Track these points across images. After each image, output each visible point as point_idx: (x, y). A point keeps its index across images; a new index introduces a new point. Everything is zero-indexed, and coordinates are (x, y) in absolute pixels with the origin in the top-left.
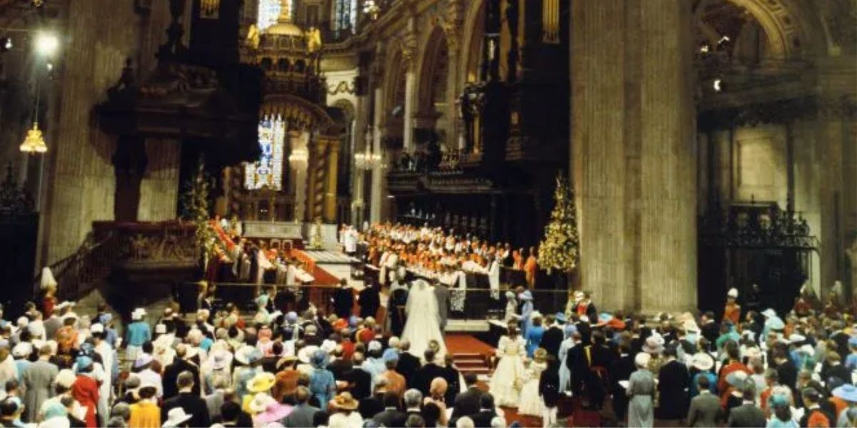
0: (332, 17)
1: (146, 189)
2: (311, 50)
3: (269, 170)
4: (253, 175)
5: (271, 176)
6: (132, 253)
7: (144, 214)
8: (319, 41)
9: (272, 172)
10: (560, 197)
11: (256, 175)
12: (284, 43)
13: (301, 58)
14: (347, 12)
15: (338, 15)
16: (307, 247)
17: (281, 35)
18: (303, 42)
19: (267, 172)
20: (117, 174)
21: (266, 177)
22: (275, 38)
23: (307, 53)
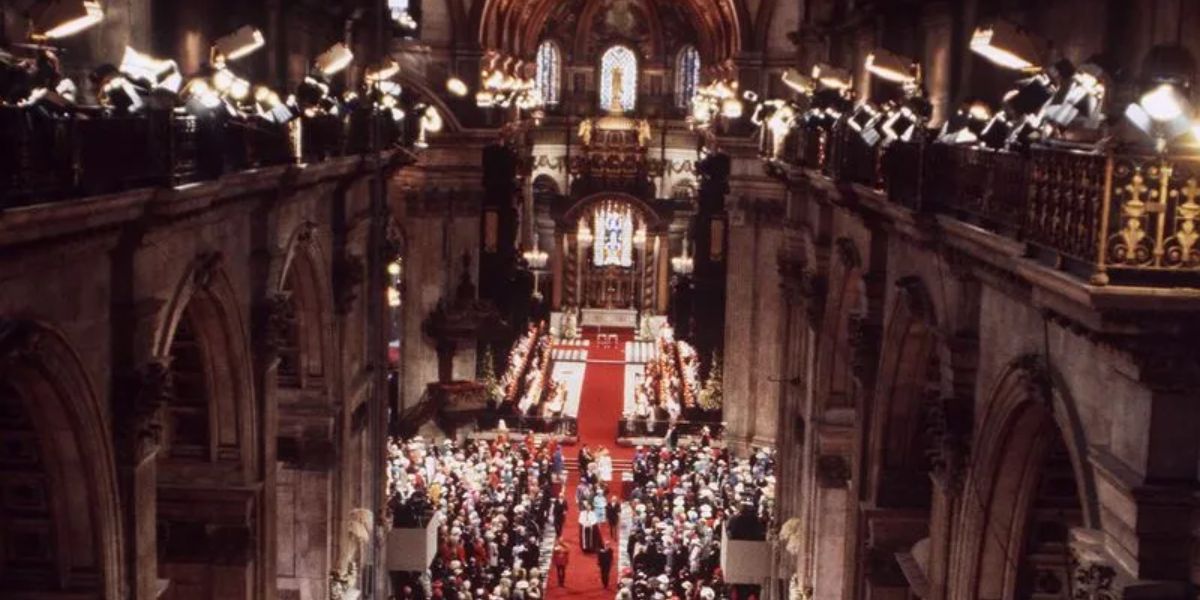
0: (677, 90)
1: (457, 363)
2: (642, 145)
3: (619, 245)
4: (602, 251)
5: (620, 252)
6: (447, 403)
7: (456, 376)
8: (649, 136)
9: (622, 248)
10: (714, 363)
11: (605, 251)
12: (615, 139)
13: (630, 154)
14: (690, 86)
15: (682, 88)
16: (636, 338)
17: (612, 131)
18: (634, 135)
19: (616, 247)
20: (438, 356)
21: (615, 253)
22: (607, 133)
23: (637, 148)
